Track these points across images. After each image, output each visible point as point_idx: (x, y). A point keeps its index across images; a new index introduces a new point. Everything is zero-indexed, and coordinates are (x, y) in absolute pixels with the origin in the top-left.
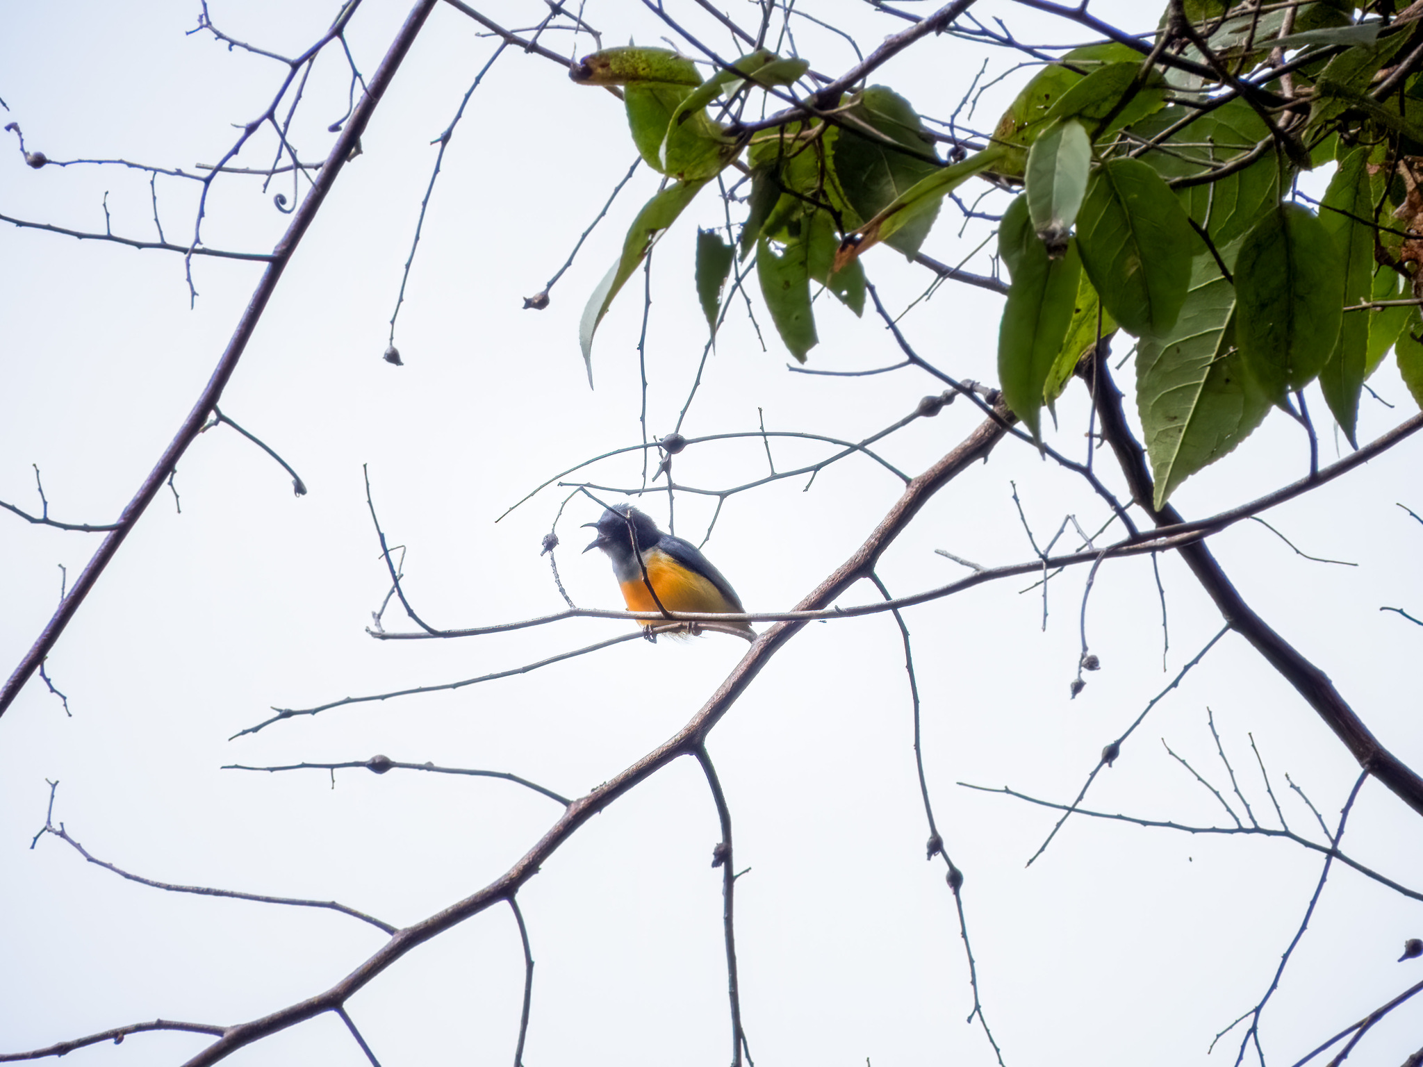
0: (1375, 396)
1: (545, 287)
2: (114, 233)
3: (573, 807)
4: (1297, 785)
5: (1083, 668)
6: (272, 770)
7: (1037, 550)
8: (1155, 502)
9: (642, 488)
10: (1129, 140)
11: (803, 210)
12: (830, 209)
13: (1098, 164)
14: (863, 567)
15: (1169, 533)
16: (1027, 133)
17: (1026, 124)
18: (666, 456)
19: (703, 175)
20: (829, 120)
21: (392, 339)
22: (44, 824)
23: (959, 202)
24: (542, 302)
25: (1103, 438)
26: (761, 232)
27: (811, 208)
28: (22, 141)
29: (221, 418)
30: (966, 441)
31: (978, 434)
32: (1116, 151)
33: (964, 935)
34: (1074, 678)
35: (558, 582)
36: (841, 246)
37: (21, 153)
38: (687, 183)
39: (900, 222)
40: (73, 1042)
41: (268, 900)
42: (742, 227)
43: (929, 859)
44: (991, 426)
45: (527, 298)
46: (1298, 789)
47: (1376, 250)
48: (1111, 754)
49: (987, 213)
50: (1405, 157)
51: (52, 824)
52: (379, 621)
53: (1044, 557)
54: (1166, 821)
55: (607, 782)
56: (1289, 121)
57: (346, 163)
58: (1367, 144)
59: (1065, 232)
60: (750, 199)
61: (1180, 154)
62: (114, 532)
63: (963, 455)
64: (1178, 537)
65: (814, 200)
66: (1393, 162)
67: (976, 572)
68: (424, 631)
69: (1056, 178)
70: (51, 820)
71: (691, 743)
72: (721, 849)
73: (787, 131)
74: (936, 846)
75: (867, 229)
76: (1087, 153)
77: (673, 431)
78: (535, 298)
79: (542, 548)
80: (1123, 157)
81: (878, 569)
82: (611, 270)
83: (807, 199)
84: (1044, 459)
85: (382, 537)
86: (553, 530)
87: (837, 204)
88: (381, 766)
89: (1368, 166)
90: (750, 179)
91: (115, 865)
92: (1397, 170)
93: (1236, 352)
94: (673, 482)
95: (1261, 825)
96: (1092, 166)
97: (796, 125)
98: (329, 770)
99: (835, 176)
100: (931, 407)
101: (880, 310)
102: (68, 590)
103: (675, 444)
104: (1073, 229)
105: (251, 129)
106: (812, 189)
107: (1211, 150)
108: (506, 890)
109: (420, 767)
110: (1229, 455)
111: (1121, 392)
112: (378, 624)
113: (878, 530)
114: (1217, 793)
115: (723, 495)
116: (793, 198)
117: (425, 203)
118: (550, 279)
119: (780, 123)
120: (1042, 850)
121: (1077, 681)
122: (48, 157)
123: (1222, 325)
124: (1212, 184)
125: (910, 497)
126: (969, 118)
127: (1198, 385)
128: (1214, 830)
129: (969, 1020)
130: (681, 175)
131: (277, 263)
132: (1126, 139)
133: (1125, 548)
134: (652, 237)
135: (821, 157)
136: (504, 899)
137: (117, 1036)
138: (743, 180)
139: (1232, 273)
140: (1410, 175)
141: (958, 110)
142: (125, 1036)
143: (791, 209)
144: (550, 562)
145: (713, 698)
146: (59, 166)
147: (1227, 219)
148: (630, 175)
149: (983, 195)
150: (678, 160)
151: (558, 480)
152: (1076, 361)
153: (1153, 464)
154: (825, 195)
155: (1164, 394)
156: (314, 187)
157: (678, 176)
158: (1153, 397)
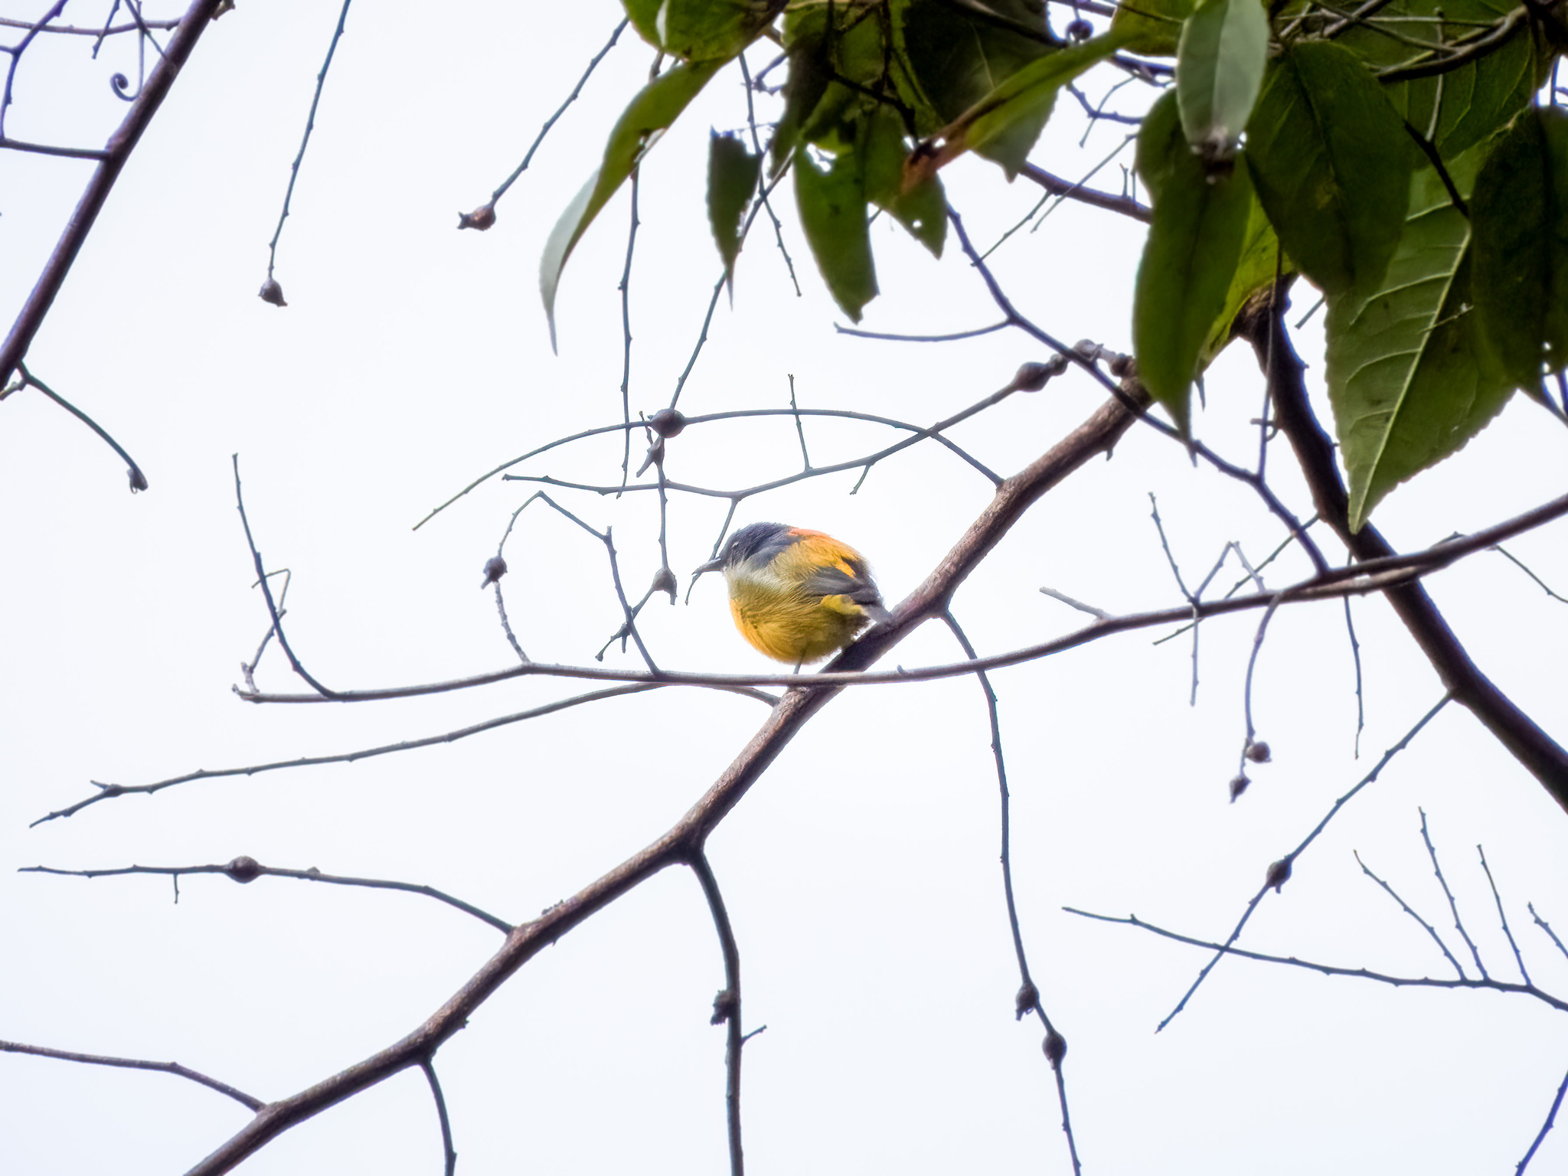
1: (490, 199)
3: (516, 936)
4: (1544, 920)
5: (1247, 760)
6: (90, 874)
7: (1184, 591)
8: (1350, 521)
9: (621, 485)
10: (1324, 11)
11: (859, 106)
12: (899, 104)
13: (1278, 45)
14: (933, 603)
15: (1373, 570)
18: (657, 441)
19: (718, 55)
21: (271, 268)
23: (1081, 97)
24: (484, 220)
25: (1276, 426)
26: (800, 137)
27: (871, 104)
29: (28, 379)
30: (1081, 427)
31: (1100, 418)
32: (1306, 27)
33: (1066, 1126)
34: (1234, 774)
35: (506, 626)
36: (910, 157)
38: (696, 65)
39: (999, 122)
41: (82, 1059)
42: (773, 129)
43: (1019, 1018)
44: (1115, 409)
45: (465, 213)
46: (1545, 926)
48: (1280, 874)
49: (1121, 113)
52: (251, 677)
53: (1195, 601)
54: (1359, 968)
55: (565, 901)
57: (211, 22)
59: (1231, 142)
60: (785, 90)
61: (1395, 32)
63: (1077, 448)
64: (1385, 576)
65: (876, 92)
67: (1099, 621)
68: (314, 692)
69: (1219, 67)
71: (685, 847)
72: (726, 999)
74: (1029, 1000)
75: (950, 133)
76: (1261, 30)
77: (668, 406)
78: (475, 213)
79: (484, 577)
80: (1314, 38)
81: (954, 607)
83: (865, 90)
84: (1195, 461)
85: (258, 558)
86: (500, 552)
87: (905, 93)
88: (245, 871)
90: (788, 59)
93: (1469, 312)
94: (667, 478)
95: (1493, 976)
96: (1271, 49)
98: (171, 876)
99: (905, 57)
100: (1033, 378)
101: (968, 248)
103: (670, 424)
104: (1243, 138)
106: (873, 76)
107: (1440, 28)
108: (418, 1051)
109: (300, 875)
110: (1456, 455)
111: (1303, 362)
112: (250, 681)
114: (1431, 930)
115: (737, 497)
116: (844, 90)
117: (321, 77)
118: (496, 187)
120: (1180, 1008)
121: (1240, 779)
123: (1449, 271)
124: (1440, 78)
125: (1001, 505)
127: (1413, 355)
128: (1426, 982)
130: (687, 53)
131: (112, 161)
132: (1318, 10)
133: (1311, 590)
134: (645, 141)
135: (886, 30)
136: (415, 1064)
138: (777, 62)
139: (1466, 197)
143: (842, 106)
144: (494, 597)
147: (1459, 119)
148: (613, 42)
149: (1115, 88)
150: (682, 32)
151: (505, 472)
152: (1237, 312)
153: (1348, 465)
154: (892, 87)
155: (1364, 369)
156: (163, 58)
157: (679, 53)
158: (1350, 374)
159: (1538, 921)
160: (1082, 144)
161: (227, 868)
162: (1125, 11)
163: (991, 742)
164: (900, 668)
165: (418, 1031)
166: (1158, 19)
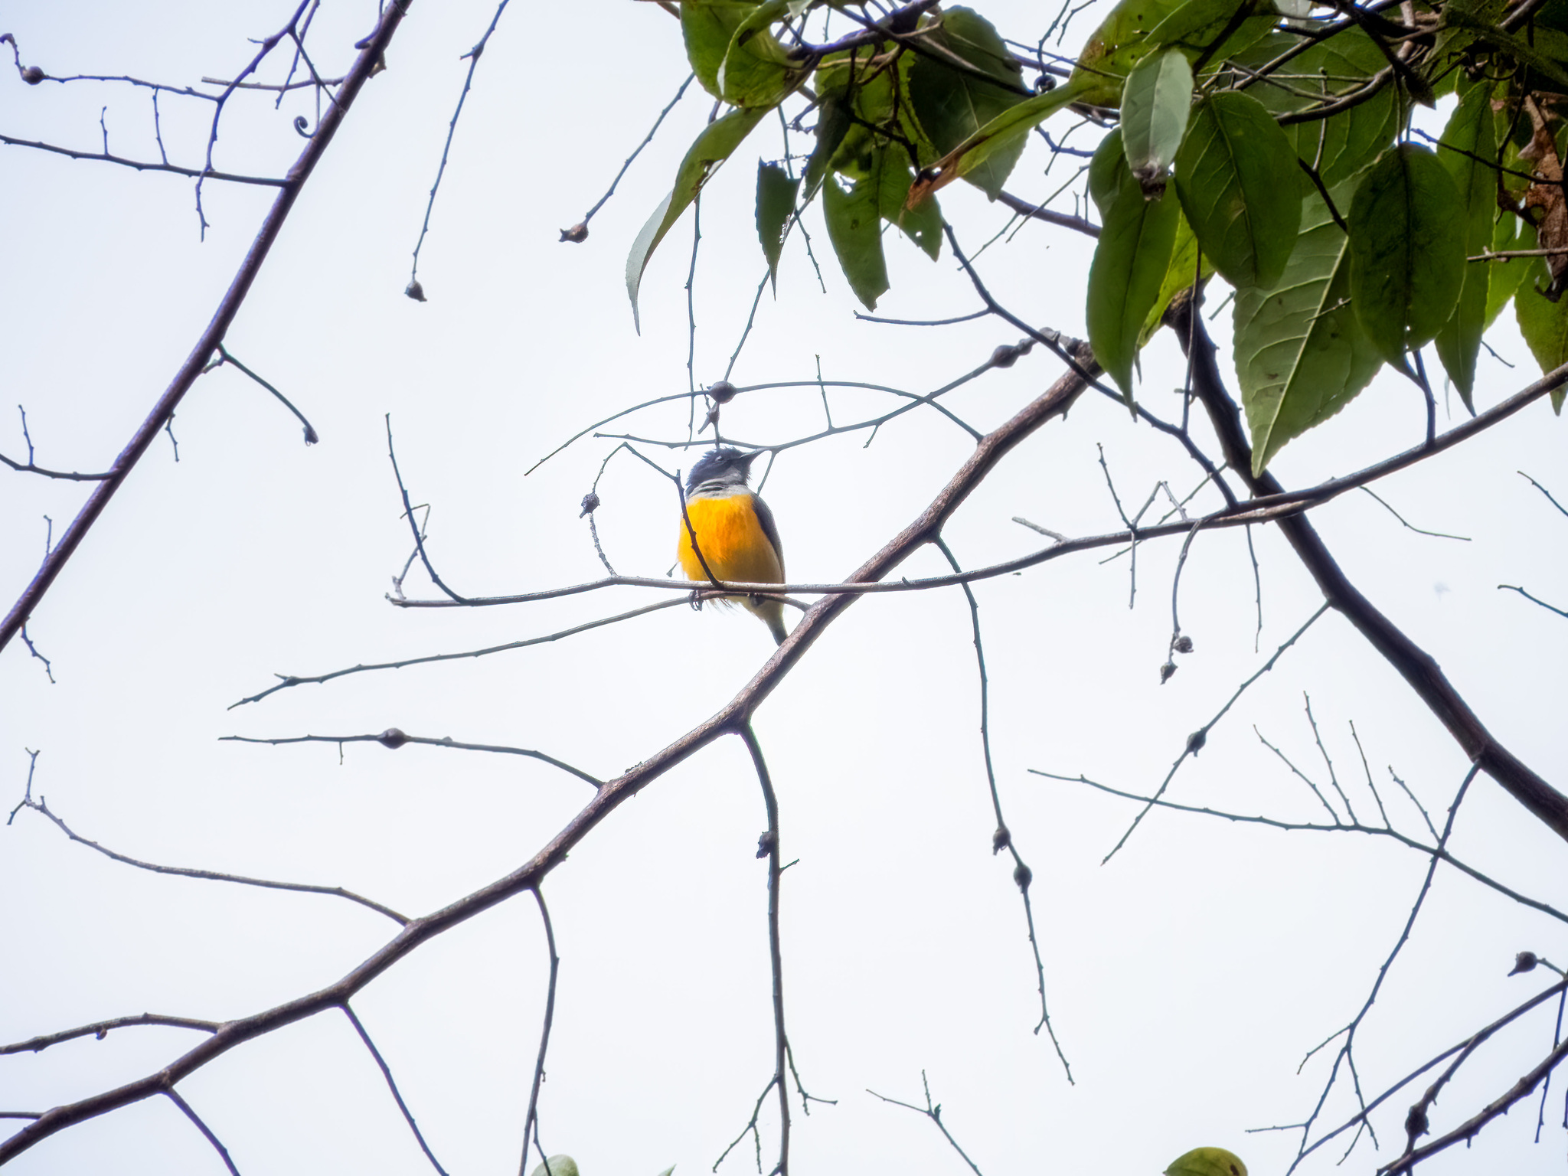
0: (1493, 354)
1: (584, 219)
2: (111, 153)
3: (605, 790)
4: (1401, 779)
5: (1174, 651)
6: (275, 742)
7: (1125, 519)
8: (1253, 468)
9: (686, 441)
10: (1234, 70)
11: (874, 142)
12: (904, 141)
13: (1201, 97)
14: (928, 531)
15: (1268, 504)
16: (1116, 57)
17: (1116, 47)
18: (714, 406)
19: (763, 105)
20: (905, 45)
21: (414, 272)
22: (23, 798)
23: (1046, 136)
24: (580, 234)
25: (1195, 394)
26: (828, 166)
27: (885, 140)
28: (17, 53)
29: (226, 357)
30: (1043, 395)
31: (1058, 388)
32: (1218, 82)
33: (1032, 938)
34: (1164, 661)
35: (598, 547)
36: (915, 181)
37: (16, 67)
38: (748, 110)
39: (982, 156)
40: (51, 1036)
42: (805, 161)
43: (995, 853)
44: (1071, 379)
45: (564, 230)
46: (1402, 783)
47: (1499, 195)
48: (1197, 742)
49: (1077, 148)
50: (1533, 93)
51: (31, 798)
52: (400, 587)
53: (1133, 527)
54: (1257, 816)
55: (643, 762)
56: (1410, 52)
57: (368, 79)
58: (1492, 78)
59: (1163, 171)
60: (816, 129)
61: (1289, 86)
62: (106, 481)
63: (1040, 411)
64: (1279, 508)
65: (887, 132)
66: (1520, 98)
67: (1058, 543)
68: (449, 598)
69: (1154, 112)
70: (31, 794)
71: (736, 721)
72: (767, 838)
73: (858, 56)
74: (1002, 839)
75: (944, 163)
76: (1188, 84)
77: (722, 379)
78: (573, 230)
79: (582, 509)
80: (1226, 89)
81: (944, 534)
82: (662, 204)
83: (880, 131)
84: (1135, 420)
85: (405, 494)
86: (594, 489)
87: (911, 135)
88: (394, 740)
89: (1492, 101)
90: (817, 108)
91: (100, 844)
92: (1523, 106)
93: (1346, 304)
94: (722, 436)
95: (1361, 823)
96: (1194, 98)
97: (870, 49)
98: (337, 743)
99: (910, 105)
100: (1005, 357)
101: (957, 253)
102: (54, 545)
103: (724, 393)
104: (1172, 168)
105: (270, 44)
106: (885, 119)
107: (1323, 83)
108: (529, 879)
109: (438, 743)
110: (1334, 417)
111: (1215, 345)
112: (399, 591)
113: (945, 491)
114: (1313, 786)
115: (776, 450)
116: (863, 130)
117: (453, 124)
118: (589, 209)
119: (851, 46)
120: (1120, 846)
121: (1169, 665)
122: (46, 73)
123: (1329, 274)
124: (1324, 121)
125: (981, 456)
126: (1058, 44)
127: (1301, 340)
128: (1309, 826)
129: (1036, 1031)
130: (741, 101)
131: (291, 188)
132: (1230, 69)
133: (1221, 519)
134: (708, 169)
135: (896, 84)
136: (527, 888)
137: (99, 1030)
138: (809, 109)
139: (1344, 217)
140: (1537, 112)
141: (1048, 35)
142: (109, 1031)
143: (862, 141)
144: (589, 524)
145: (761, 671)
146: (58, 82)
147: (1339, 154)
148: (679, 97)
149: (1072, 129)
150: (738, 85)
151: (595, 430)
152: (1165, 309)
153: (1251, 426)
154: (899, 126)
155: (1264, 349)
156: (334, 104)
157: (734, 101)
158: (1253, 352)
159: (1396, 779)
160: (1046, 172)
161: (381, 737)
162: (1082, 71)
163: (973, 639)
164: (904, 579)
165: (529, 863)
166: (1105, 76)
